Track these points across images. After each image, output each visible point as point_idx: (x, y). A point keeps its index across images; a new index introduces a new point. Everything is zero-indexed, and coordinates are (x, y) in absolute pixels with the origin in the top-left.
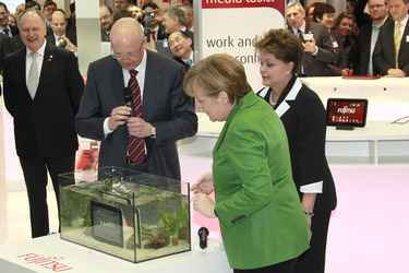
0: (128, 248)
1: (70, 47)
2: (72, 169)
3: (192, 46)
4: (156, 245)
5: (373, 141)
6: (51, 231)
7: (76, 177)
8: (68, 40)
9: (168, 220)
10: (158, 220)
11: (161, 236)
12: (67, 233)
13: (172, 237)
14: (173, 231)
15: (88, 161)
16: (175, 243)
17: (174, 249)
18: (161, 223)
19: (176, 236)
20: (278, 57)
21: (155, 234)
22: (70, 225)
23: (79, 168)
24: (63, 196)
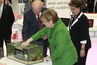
0: (26, 61)
1: (10, 4)
2: (10, 39)
3: (44, 4)
4: (34, 60)
5: (95, 31)
6: (4, 56)
7: (11, 41)
8: (9, 3)
9: (37, 53)
10: (34, 53)
11: (35, 58)
12: (9, 57)
13: (38, 58)
14: (39, 56)
15: (15, 37)
16: (39, 60)
17: (39, 61)
18: (35, 54)
19: (40, 58)
20: (76, 7)
21: (34, 57)
22: (10, 55)
23: (12, 38)
24: (8, 46)
